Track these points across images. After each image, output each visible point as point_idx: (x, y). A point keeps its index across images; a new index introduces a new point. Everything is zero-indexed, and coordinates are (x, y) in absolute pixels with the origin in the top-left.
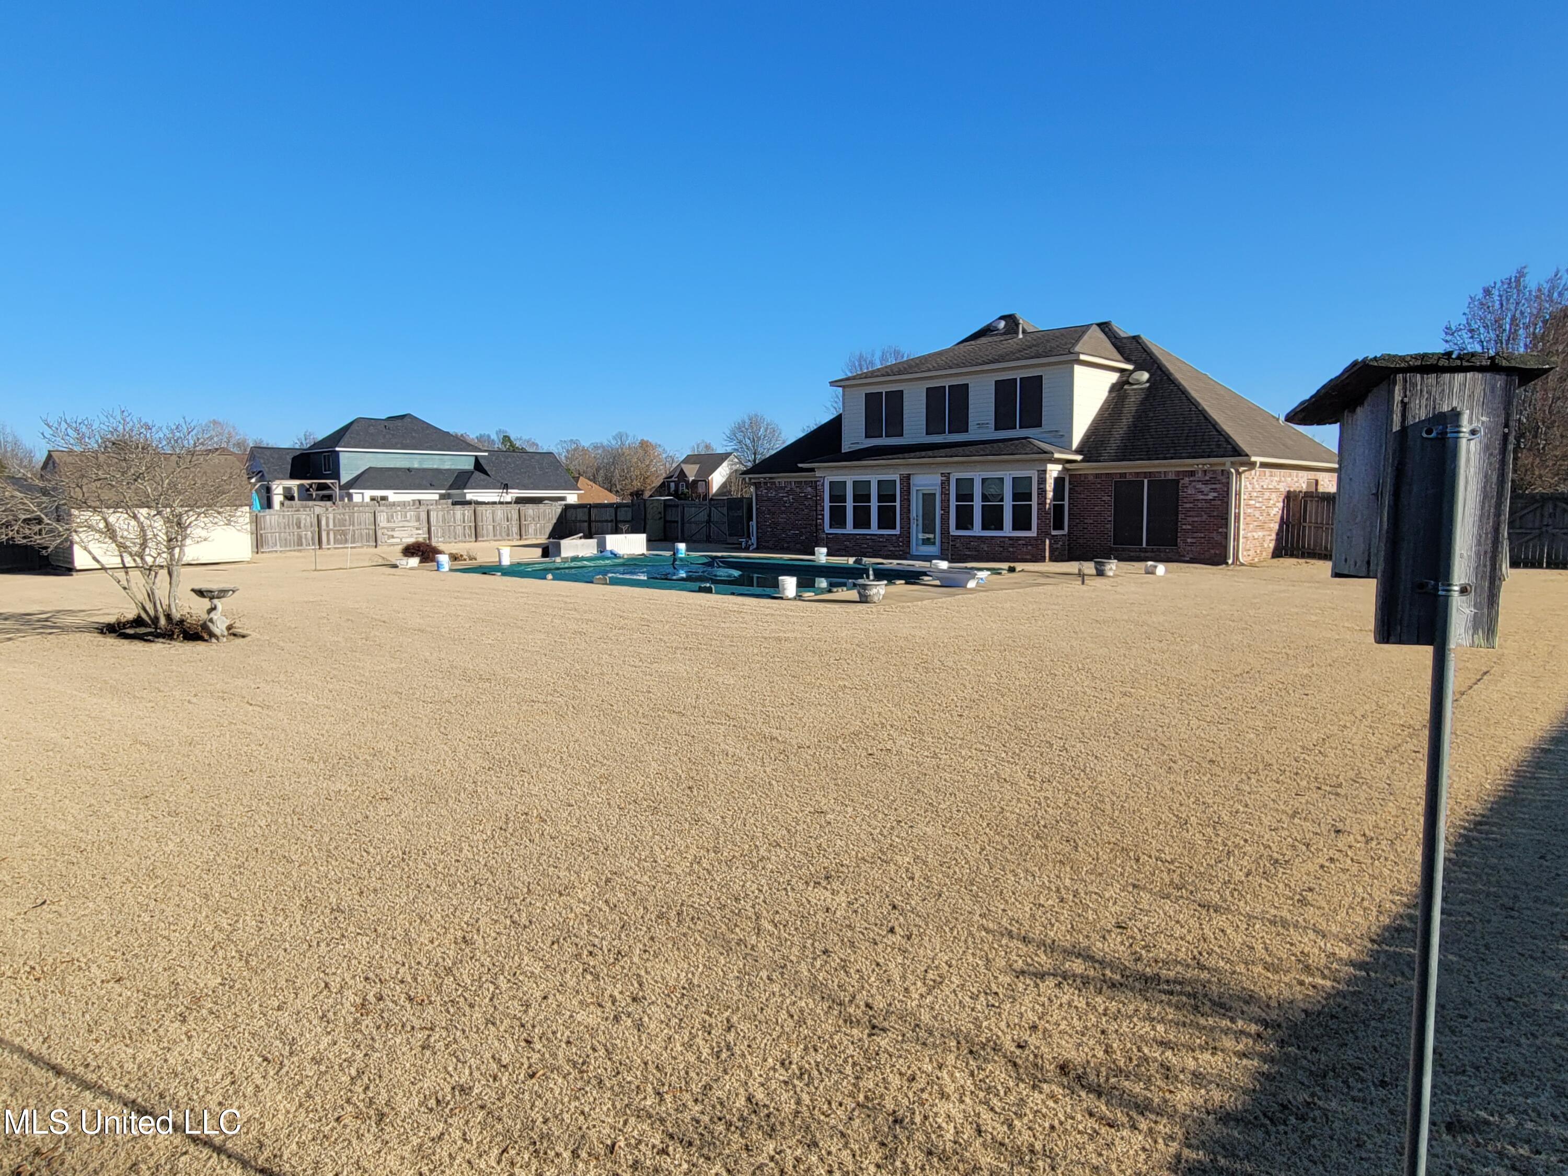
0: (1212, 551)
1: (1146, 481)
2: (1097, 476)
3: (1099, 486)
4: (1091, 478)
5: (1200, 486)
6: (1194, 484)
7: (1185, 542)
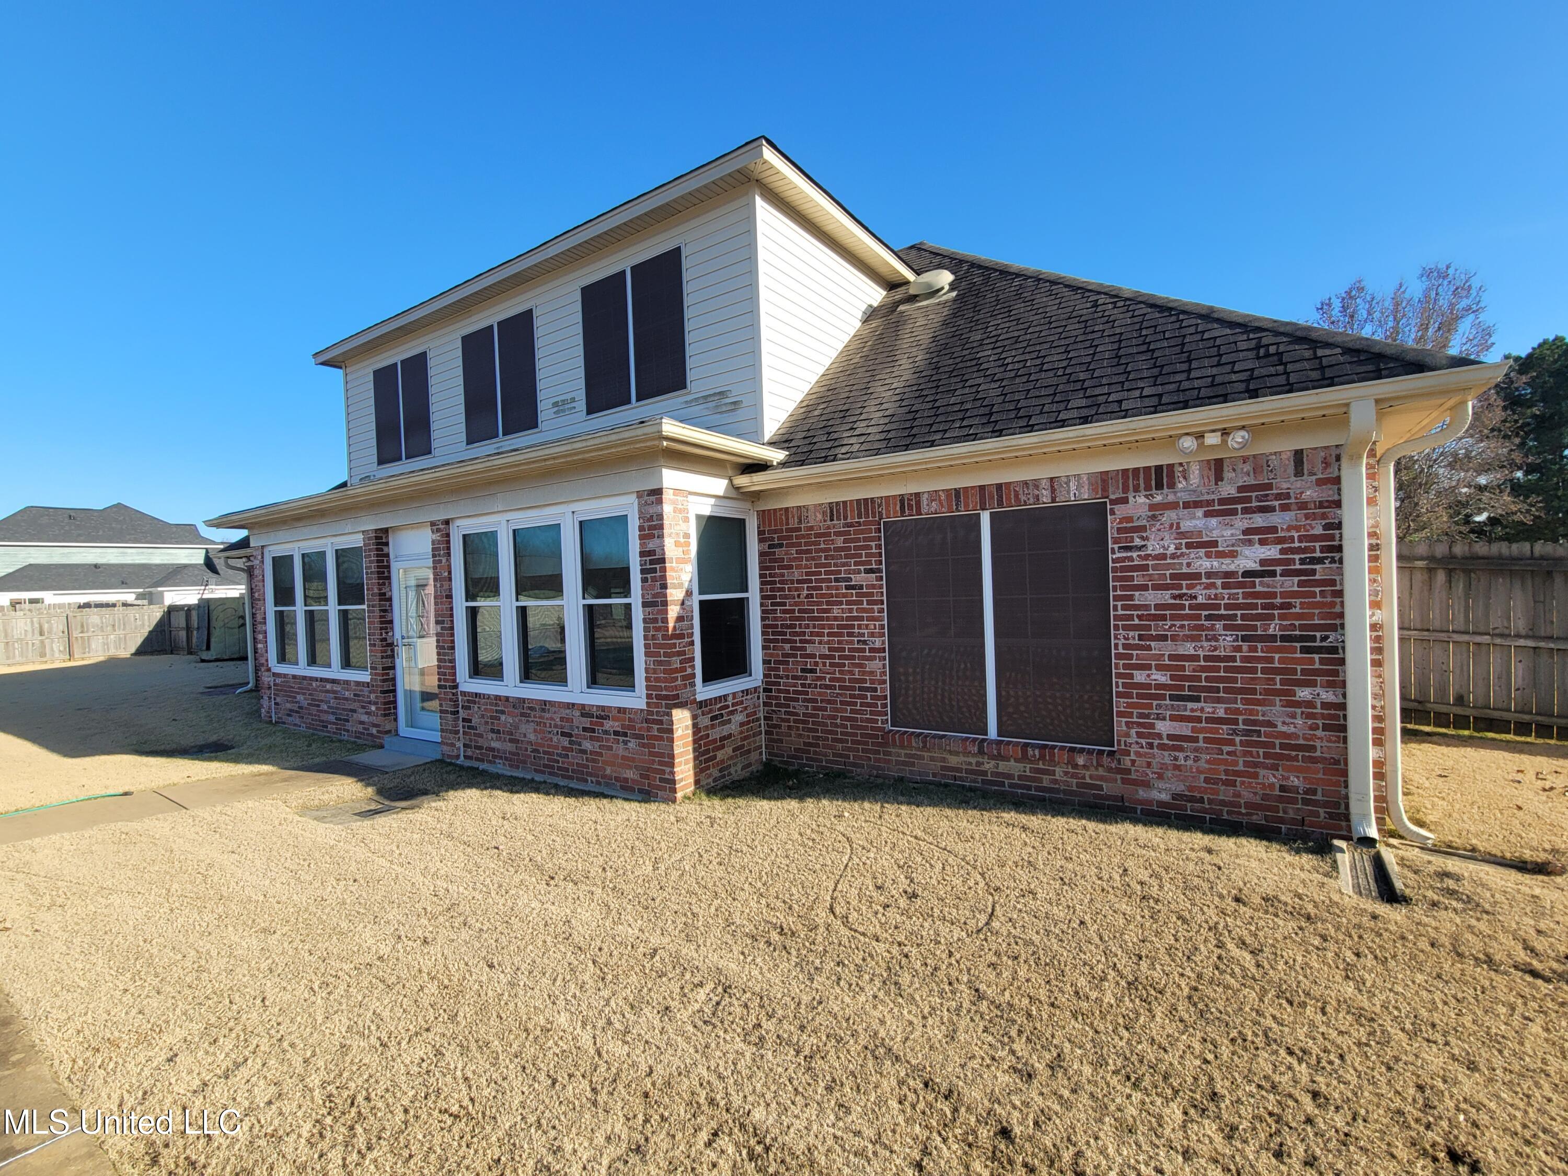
0: (1271, 778)
1: (985, 519)
2: (834, 510)
3: (840, 542)
4: (816, 519)
5: (1195, 521)
6: (1169, 516)
7: (1148, 733)
